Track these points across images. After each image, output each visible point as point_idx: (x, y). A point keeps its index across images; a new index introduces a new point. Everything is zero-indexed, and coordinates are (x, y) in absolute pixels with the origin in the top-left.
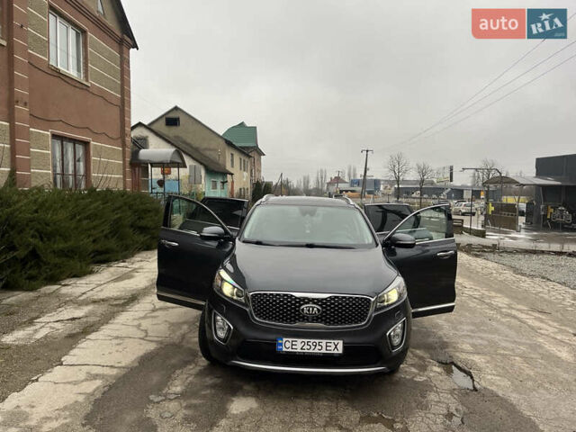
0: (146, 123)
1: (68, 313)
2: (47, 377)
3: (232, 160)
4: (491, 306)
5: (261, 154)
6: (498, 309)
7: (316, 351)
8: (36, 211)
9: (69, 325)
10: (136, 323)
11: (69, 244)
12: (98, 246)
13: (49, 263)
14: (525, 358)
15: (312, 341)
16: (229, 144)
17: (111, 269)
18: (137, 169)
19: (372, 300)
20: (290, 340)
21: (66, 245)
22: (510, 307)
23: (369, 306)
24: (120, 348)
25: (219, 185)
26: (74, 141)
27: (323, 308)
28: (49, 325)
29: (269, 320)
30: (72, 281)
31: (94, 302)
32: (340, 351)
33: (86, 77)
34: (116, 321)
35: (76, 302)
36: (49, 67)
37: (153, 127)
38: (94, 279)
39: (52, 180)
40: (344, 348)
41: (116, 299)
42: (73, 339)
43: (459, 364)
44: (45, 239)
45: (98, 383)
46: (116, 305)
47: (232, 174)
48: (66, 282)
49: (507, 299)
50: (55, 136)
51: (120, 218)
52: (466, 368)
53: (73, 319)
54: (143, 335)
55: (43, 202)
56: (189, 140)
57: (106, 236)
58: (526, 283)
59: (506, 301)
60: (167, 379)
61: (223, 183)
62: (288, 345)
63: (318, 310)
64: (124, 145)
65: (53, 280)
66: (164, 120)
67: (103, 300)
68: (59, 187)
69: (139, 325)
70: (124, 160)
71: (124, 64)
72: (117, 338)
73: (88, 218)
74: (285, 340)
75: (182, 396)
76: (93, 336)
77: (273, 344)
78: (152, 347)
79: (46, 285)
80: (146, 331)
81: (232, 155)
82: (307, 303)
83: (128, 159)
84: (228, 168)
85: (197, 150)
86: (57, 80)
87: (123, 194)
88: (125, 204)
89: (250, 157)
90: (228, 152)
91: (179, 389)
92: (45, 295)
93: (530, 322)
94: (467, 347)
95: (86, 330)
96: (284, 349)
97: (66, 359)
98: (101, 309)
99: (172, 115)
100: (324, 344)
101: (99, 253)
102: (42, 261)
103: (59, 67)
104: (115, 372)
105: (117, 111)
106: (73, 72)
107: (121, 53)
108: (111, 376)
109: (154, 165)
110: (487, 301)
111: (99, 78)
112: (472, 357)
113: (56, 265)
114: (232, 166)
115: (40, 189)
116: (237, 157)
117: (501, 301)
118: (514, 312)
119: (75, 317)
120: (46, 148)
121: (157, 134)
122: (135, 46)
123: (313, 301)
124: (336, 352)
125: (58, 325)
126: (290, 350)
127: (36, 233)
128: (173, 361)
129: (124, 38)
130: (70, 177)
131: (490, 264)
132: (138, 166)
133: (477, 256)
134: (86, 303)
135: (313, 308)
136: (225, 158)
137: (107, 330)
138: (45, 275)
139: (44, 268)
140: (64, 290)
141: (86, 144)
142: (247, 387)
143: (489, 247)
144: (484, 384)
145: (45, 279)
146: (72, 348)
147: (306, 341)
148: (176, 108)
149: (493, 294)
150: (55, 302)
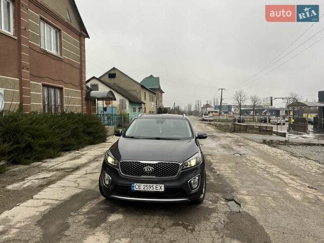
0: (98, 77)
1: (42, 175)
2: (25, 204)
3: (145, 96)
4: (268, 173)
5: (162, 92)
6: (271, 174)
7: (151, 190)
8: (31, 124)
9: (42, 181)
10: (75, 180)
11: (48, 140)
12: (64, 142)
13: (37, 151)
14: (274, 198)
15: (149, 185)
16: (143, 87)
17: (71, 154)
18: (89, 102)
19: (180, 164)
20: (138, 184)
21: (46, 141)
22: (279, 173)
23: (178, 168)
24: (63, 191)
25: (137, 110)
26: (55, 88)
27: (154, 168)
28: (32, 181)
29: (129, 174)
30: (48, 160)
31: (57, 170)
32: (163, 190)
33: (61, 54)
34: (65, 179)
35: (48, 170)
36: (41, 49)
37: (102, 79)
38: (60, 159)
39: (42, 108)
40: (165, 188)
41: (68, 169)
42: (41, 187)
43: (236, 200)
44: (35, 138)
45: (48, 207)
46: (68, 172)
47: (144, 104)
48: (45, 160)
49: (279, 169)
50: (44, 85)
51: (76, 128)
52: (239, 202)
53: (44, 178)
54: (77, 185)
55: (35, 119)
56: (121, 86)
57: (69, 137)
58: (295, 161)
59: (278, 169)
60: (83, 205)
61: (140, 108)
62: (137, 187)
63: (152, 169)
64: (82, 89)
65: (39, 159)
66: (107, 75)
67: (62, 169)
68: (46, 111)
69: (76, 181)
70: (82, 97)
71: (82, 46)
72: (63, 187)
73: (59, 127)
74: (135, 184)
75: (87, 213)
76: (51, 186)
77: (130, 187)
78: (79, 191)
79: (34, 162)
80: (79, 184)
81: (145, 93)
82: (147, 166)
83: (84, 97)
84: (143, 100)
85: (125, 91)
86: (45, 56)
87: (79, 115)
88: (80, 120)
89: (155, 94)
90: (143, 92)
91: (86, 210)
92: (33, 167)
93: (286, 181)
94: (244, 192)
95: (49, 182)
96: (135, 189)
97: (35, 196)
98: (59, 173)
99: (112, 72)
100: (155, 187)
101: (65, 146)
102: (34, 150)
103: (46, 49)
104: (57, 202)
105: (78, 71)
106: (54, 52)
107: (80, 40)
108: (54, 204)
109: (99, 99)
110: (267, 170)
111: (68, 55)
112: (245, 197)
113: (40, 152)
114: (145, 99)
115: (35, 113)
116: (148, 94)
117: (275, 170)
118: (280, 176)
119: (45, 177)
120: (39, 92)
121: (103, 83)
122: (88, 37)
123: (149, 165)
124: (161, 190)
125: (36, 181)
126: (138, 189)
127: (30, 135)
128: (88, 198)
129: (82, 33)
130: (53, 106)
131: (279, 151)
132: (90, 100)
133: (274, 147)
134: (53, 171)
135: (150, 168)
136: (140, 95)
137: (59, 183)
138: (34, 157)
139: (34, 153)
140: (44, 164)
141: (61, 89)
142: (120, 210)
143: (283, 142)
144: (244, 209)
145: (35, 159)
146: (39, 191)
147: (146, 185)
148: (114, 69)
149: (273, 166)
150: (37, 170)
